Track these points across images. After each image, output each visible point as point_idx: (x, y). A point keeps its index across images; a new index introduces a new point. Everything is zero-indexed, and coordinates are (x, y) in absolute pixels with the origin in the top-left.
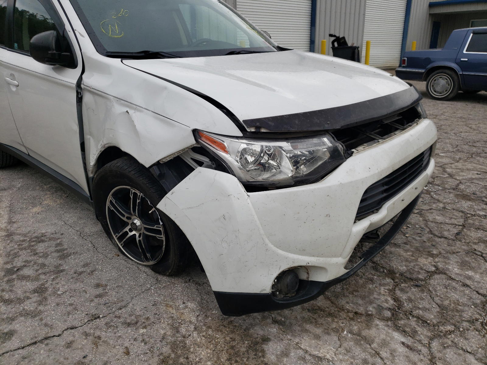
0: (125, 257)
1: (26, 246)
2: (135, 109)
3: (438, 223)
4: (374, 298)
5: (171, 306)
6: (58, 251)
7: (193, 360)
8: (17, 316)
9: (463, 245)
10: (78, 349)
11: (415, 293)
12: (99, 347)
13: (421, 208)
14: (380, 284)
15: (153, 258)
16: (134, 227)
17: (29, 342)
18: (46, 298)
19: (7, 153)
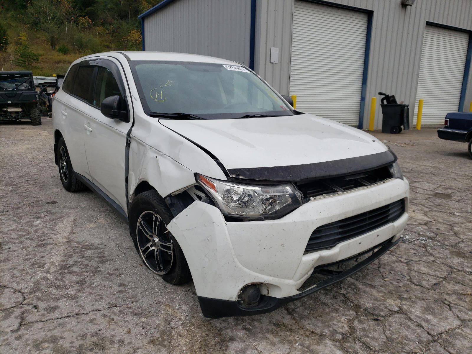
0: (146, 267)
1: (78, 250)
2: (161, 156)
3: (421, 273)
4: (333, 324)
5: (169, 306)
6: (99, 257)
7: (174, 344)
8: (62, 297)
9: (436, 294)
10: (96, 324)
11: (371, 325)
12: (111, 325)
13: (411, 259)
14: (343, 315)
15: (164, 269)
16: (154, 244)
17: (66, 315)
18: (84, 289)
19: (79, 181)
